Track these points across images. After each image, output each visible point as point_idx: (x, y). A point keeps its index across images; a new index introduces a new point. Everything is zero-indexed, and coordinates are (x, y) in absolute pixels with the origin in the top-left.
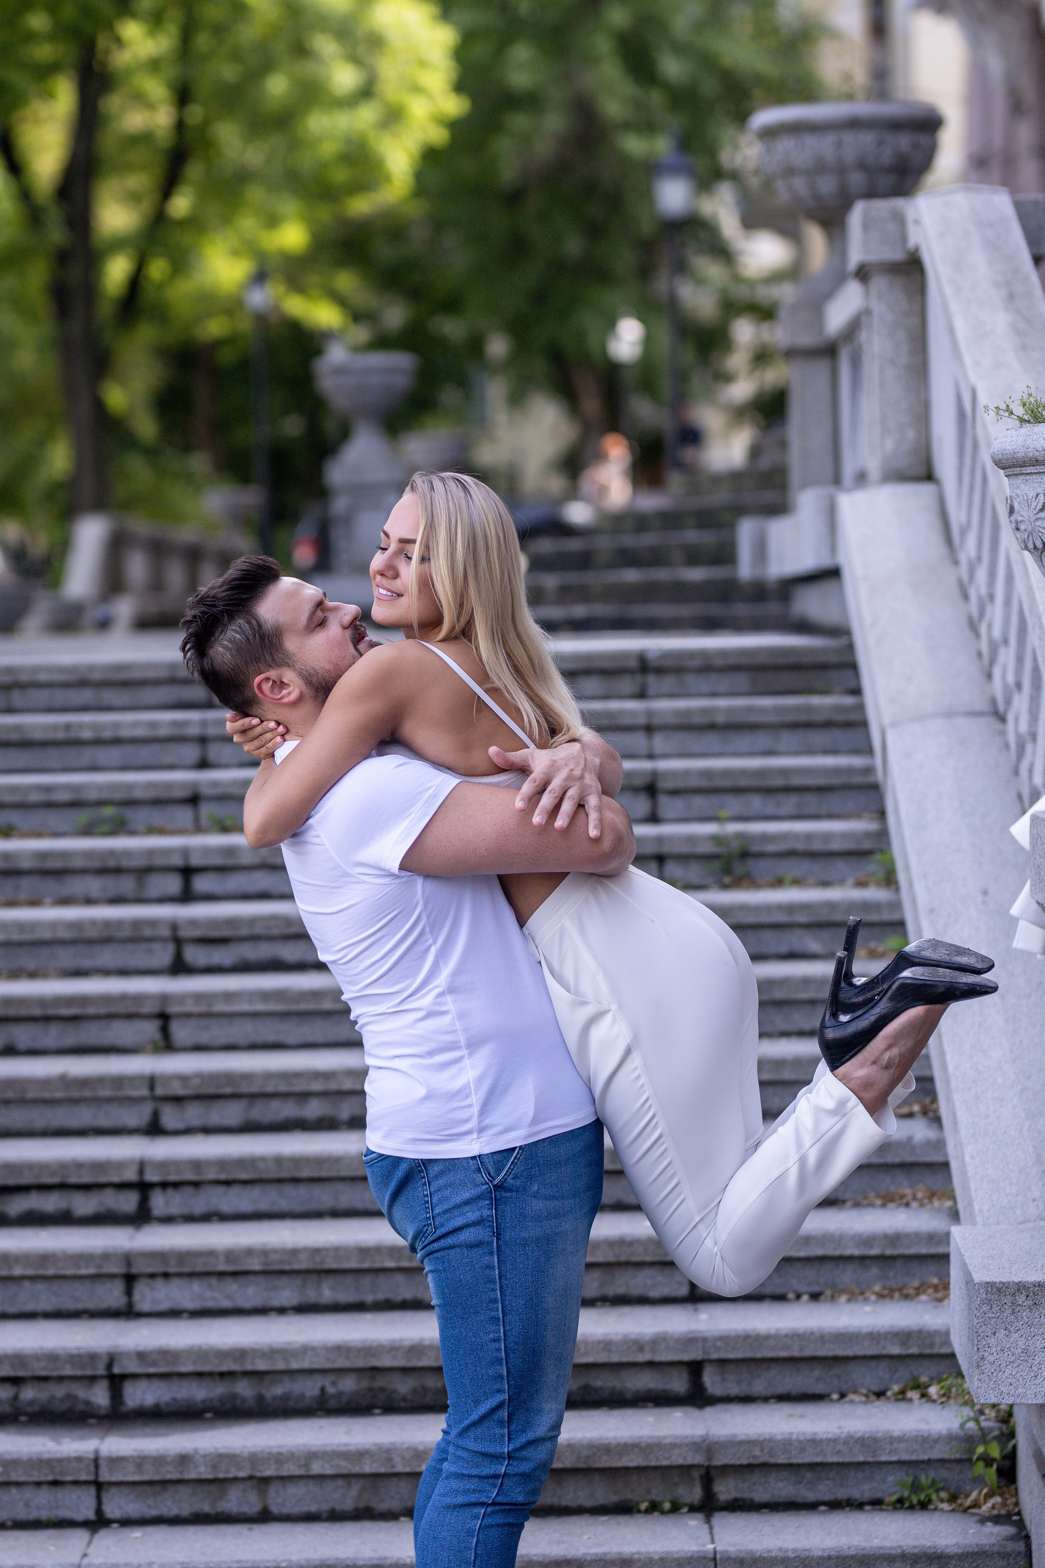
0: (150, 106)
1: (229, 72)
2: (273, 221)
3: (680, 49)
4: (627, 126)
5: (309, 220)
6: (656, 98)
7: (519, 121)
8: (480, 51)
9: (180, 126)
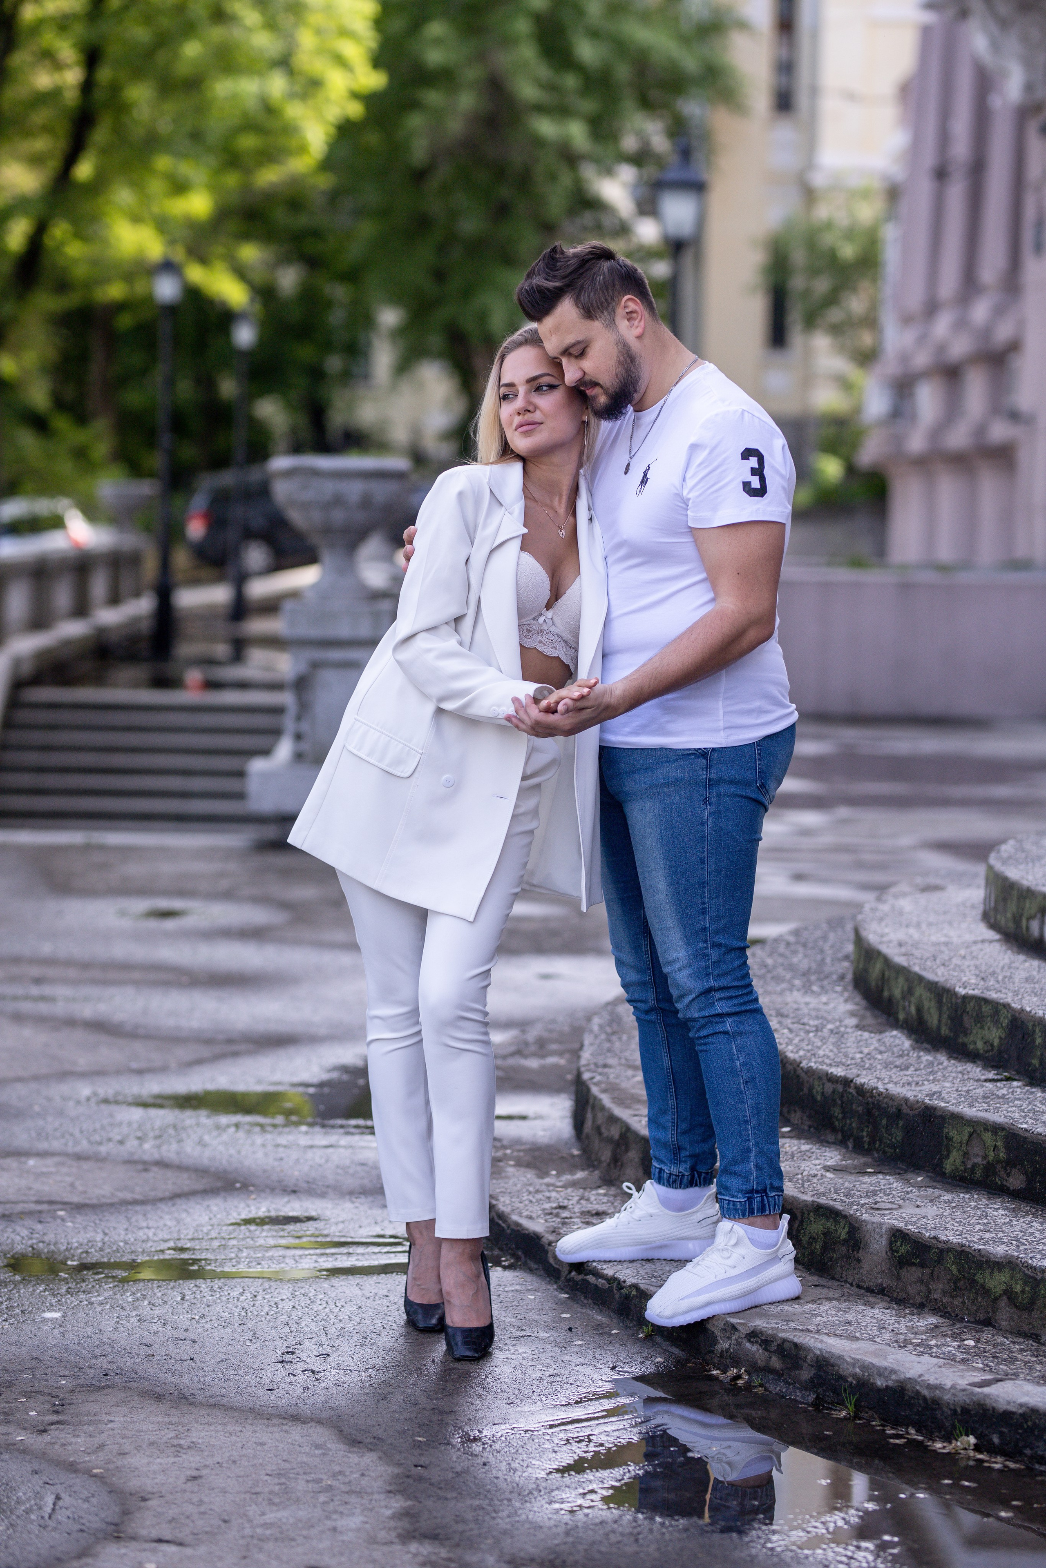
0: (58, 66)
1: (140, 34)
2: (180, 187)
3: (594, 34)
4: (540, 109)
5: (213, 188)
6: (571, 81)
7: (433, 97)
8: (397, 24)
9: (87, 86)
